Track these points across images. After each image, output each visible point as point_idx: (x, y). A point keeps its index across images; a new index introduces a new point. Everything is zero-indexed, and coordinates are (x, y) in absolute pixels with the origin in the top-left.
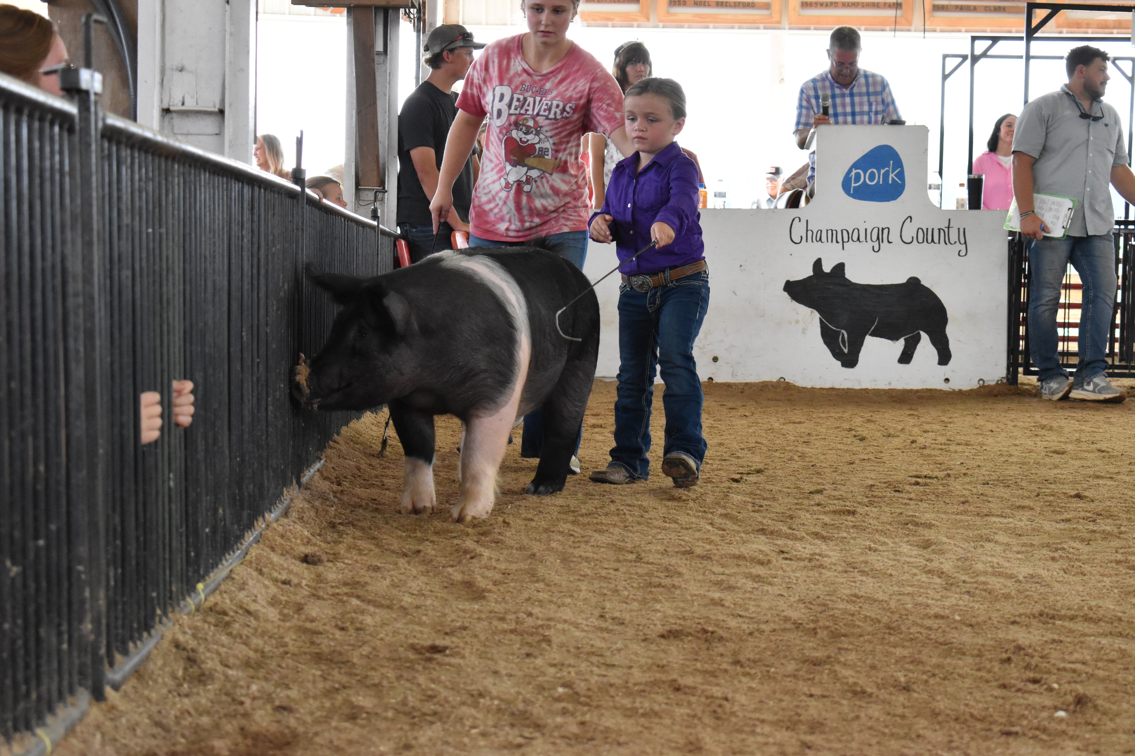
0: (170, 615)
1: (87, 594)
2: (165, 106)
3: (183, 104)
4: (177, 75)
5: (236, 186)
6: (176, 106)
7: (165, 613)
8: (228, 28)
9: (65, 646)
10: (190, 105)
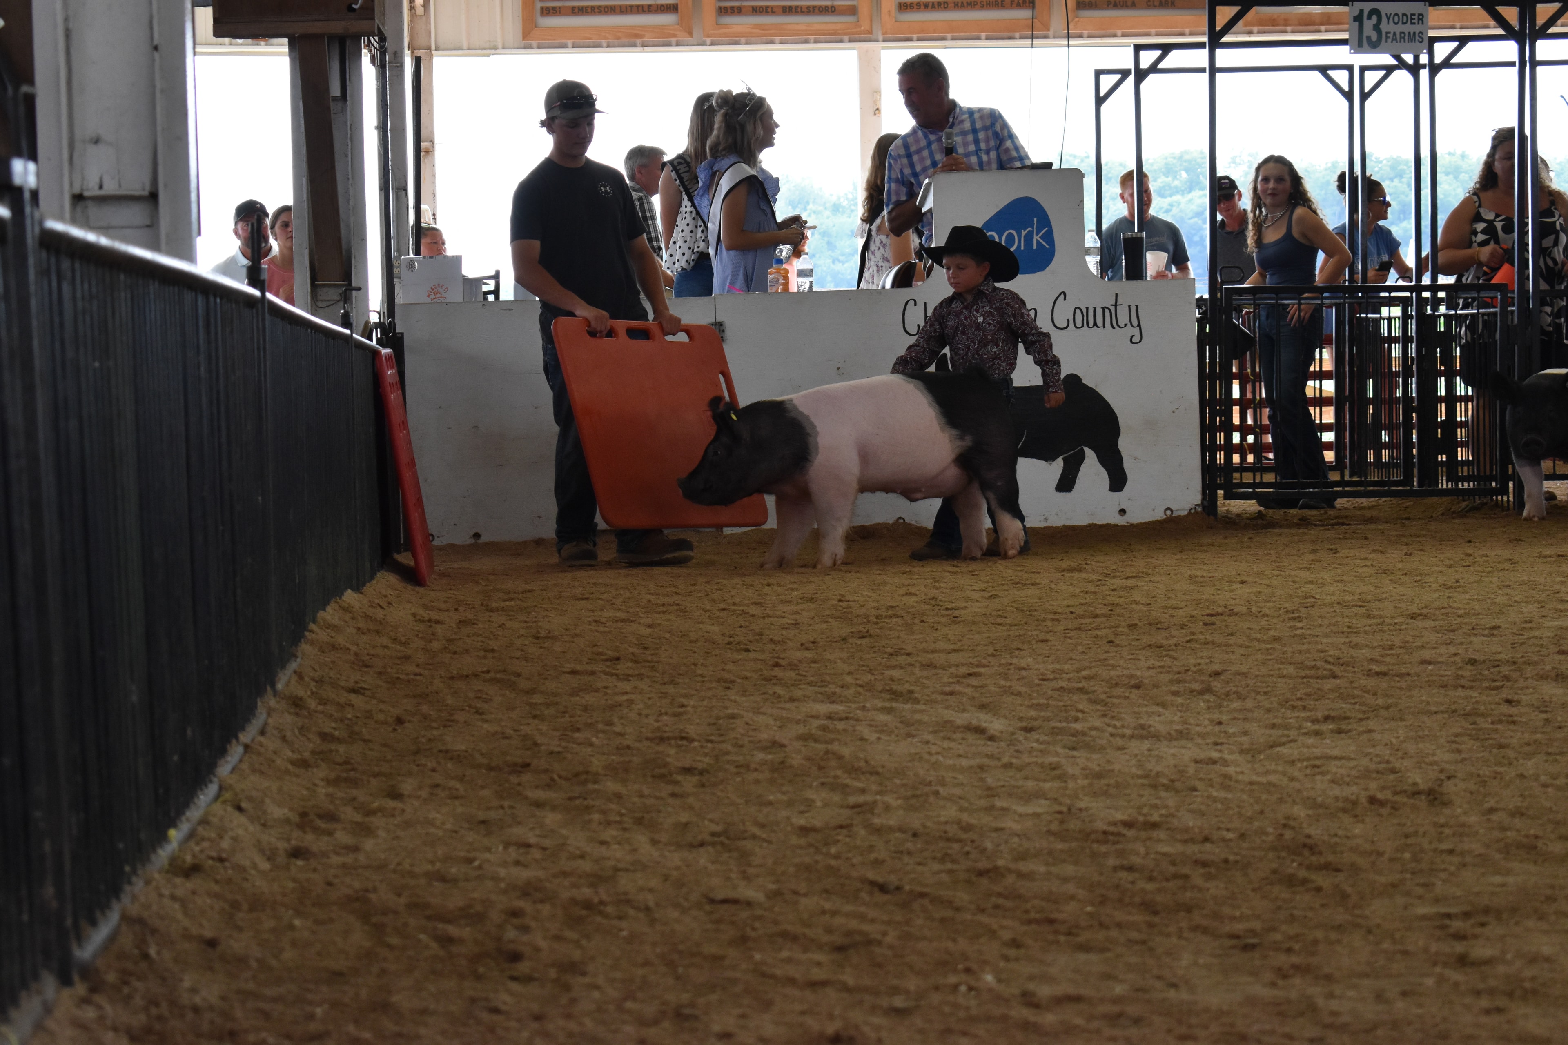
0: (140, 872)
1: (47, 847)
2: (77, 190)
3: (101, 187)
4: (92, 149)
5: (188, 296)
6: (92, 190)
7: (134, 872)
8: (159, 85)
9: (25, 917)
10: (110, 188)
